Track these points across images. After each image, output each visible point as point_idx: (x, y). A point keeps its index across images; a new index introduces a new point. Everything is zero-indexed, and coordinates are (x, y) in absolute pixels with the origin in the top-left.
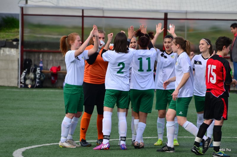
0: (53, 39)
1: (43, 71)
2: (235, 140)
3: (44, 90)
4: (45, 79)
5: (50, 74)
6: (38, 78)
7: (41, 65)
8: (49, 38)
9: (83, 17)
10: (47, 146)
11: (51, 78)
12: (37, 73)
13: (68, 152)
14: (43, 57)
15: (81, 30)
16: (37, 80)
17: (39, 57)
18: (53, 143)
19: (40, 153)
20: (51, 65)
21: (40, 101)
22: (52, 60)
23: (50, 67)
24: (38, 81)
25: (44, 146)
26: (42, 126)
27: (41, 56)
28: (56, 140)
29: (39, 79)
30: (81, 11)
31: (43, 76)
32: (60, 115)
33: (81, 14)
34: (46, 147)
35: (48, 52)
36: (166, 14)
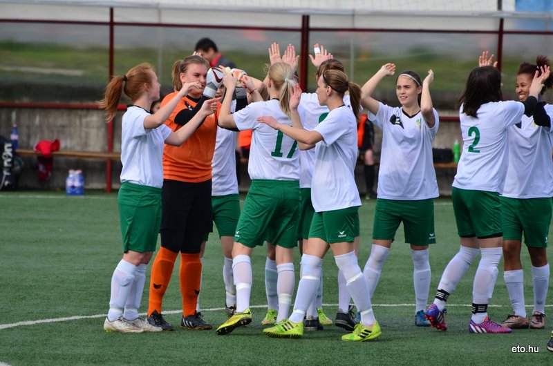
0: (42, 75)
1: (18, 151)
2: (466, 312)
3: (22, 196)
4: (22, 169)
5: (35, 157)
6: (7, 167)
7: (14, 137)
8: (33, 74)
9: (112, 24)
10: (28, 326)
11: (37, 168)
12: (5, 156)
13: (77, 340)
14: (18, 118)
15: (107, 56)
16: (6, 173)
17: (9, 119)
18: (42, 319)
19: (11, 342)
20: (38, 136)
21: (12, 221)
22: (41, 126)
23: (34, 142)
24: (8, 174)
25: (21, 326)
26: (16, 280)
27: (14, 115)
28: (49, 311)
29: (10, 169)
30: (108, 11)
31: (20, 163)
32: (58, 254)
33: (107, 19)
34: (26, 328)
35: (32, 108)
36: (306, 19)
